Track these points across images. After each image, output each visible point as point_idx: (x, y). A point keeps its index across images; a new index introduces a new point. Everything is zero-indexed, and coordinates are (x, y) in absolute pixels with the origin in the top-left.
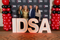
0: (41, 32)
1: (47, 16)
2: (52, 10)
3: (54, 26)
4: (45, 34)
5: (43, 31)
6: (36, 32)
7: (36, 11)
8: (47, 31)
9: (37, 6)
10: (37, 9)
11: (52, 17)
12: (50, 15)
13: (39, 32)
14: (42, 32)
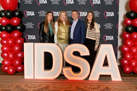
0: (95, 77)
1: (111, 38)
2: (124, 23)
3: (129, 64)
4: (105, 84)
5: (101, 76)
6: (82, 79)
7: (89, 25)
8: (110, 76)
9: (90, 14)
10: (90, 22)
11: (124, 43)
12: (118, 37)
13: (90, 79)
14: (97, 79)
